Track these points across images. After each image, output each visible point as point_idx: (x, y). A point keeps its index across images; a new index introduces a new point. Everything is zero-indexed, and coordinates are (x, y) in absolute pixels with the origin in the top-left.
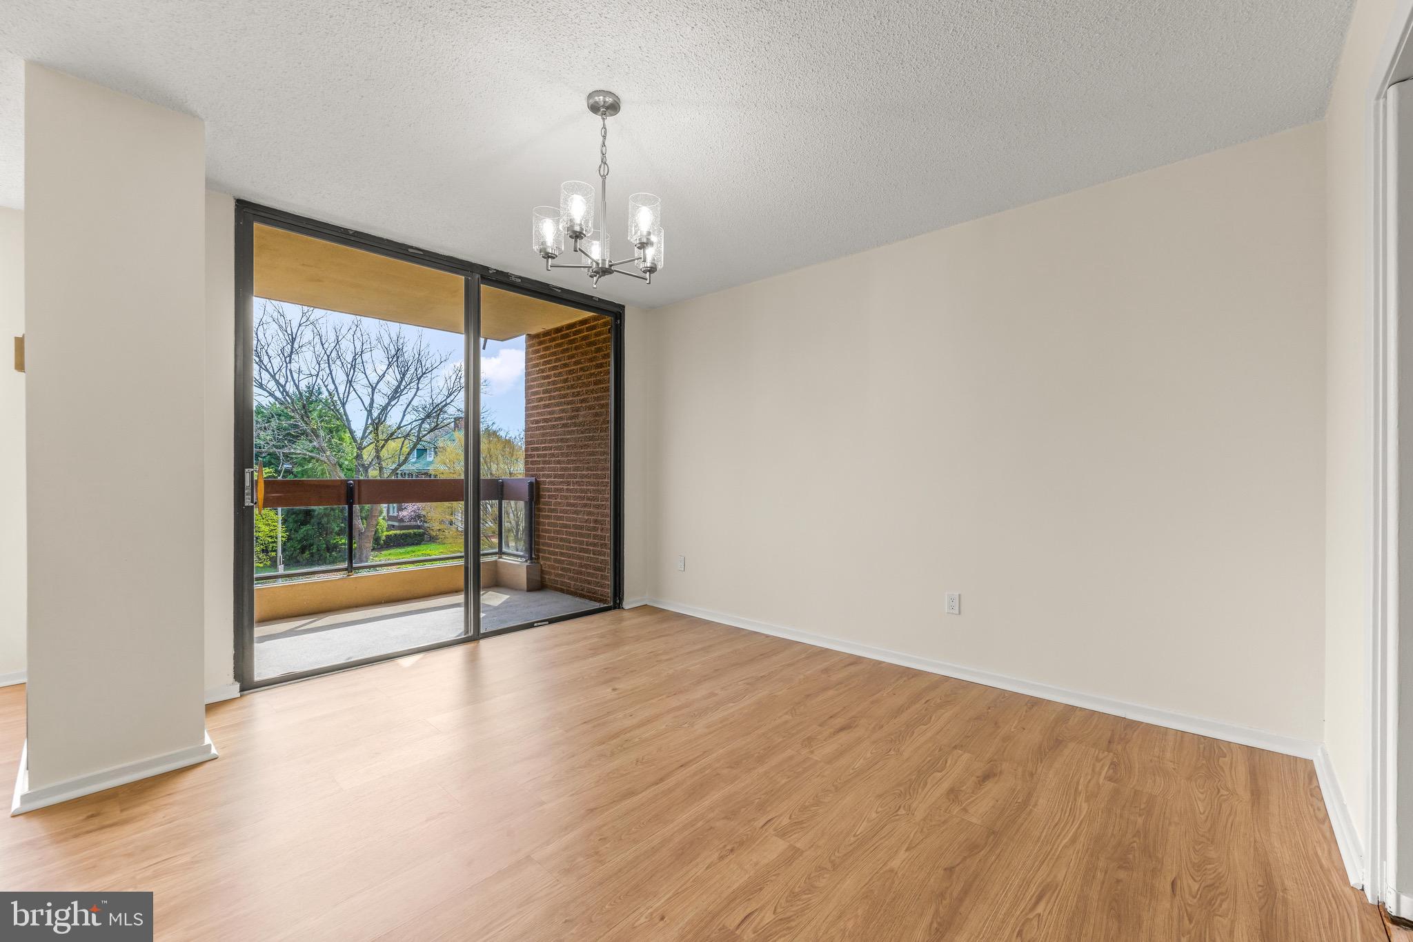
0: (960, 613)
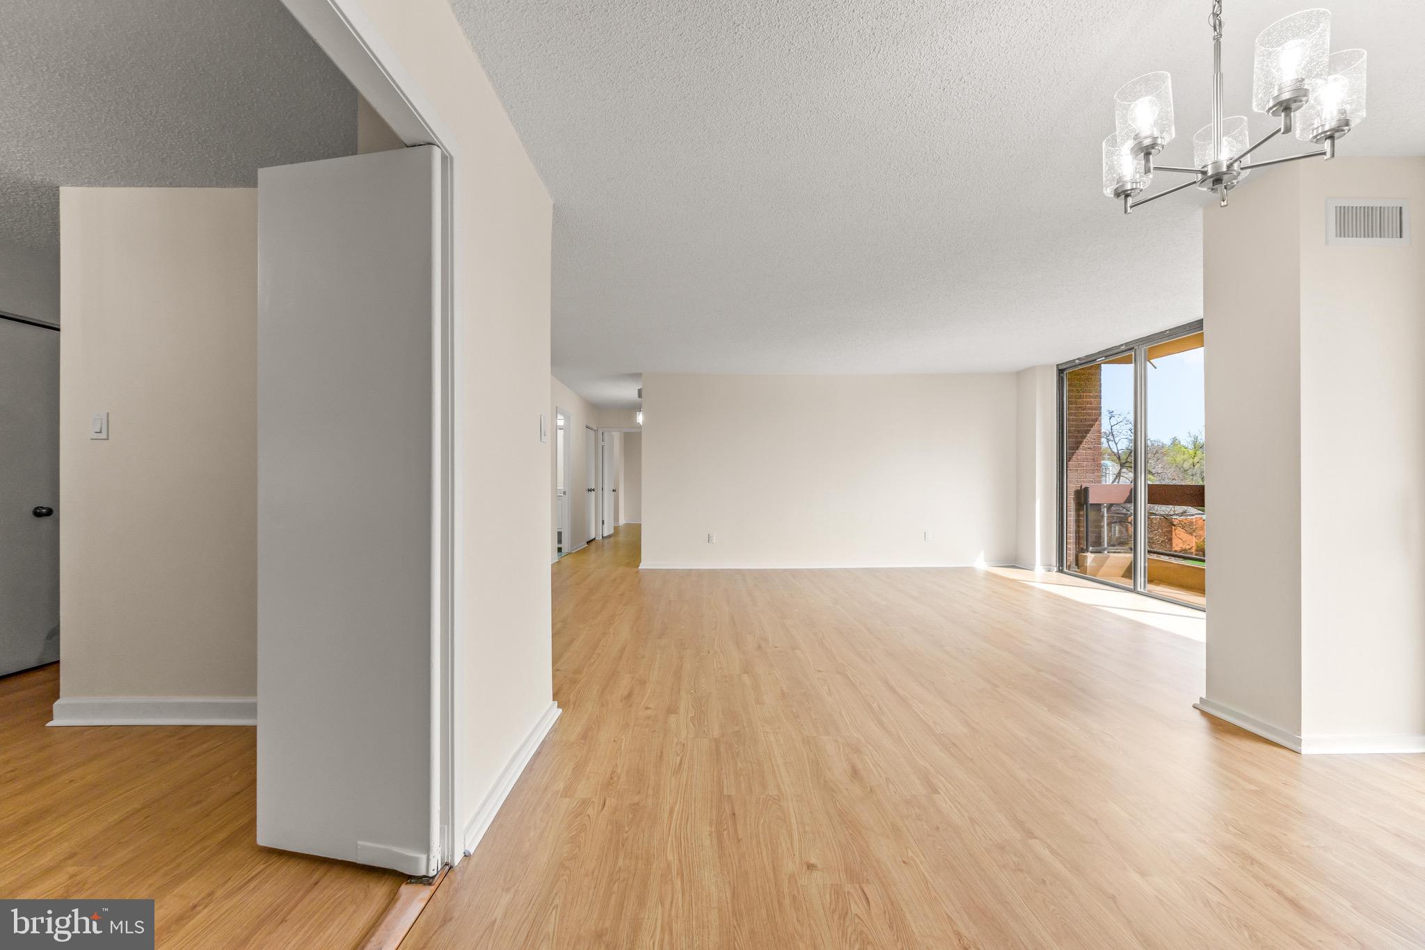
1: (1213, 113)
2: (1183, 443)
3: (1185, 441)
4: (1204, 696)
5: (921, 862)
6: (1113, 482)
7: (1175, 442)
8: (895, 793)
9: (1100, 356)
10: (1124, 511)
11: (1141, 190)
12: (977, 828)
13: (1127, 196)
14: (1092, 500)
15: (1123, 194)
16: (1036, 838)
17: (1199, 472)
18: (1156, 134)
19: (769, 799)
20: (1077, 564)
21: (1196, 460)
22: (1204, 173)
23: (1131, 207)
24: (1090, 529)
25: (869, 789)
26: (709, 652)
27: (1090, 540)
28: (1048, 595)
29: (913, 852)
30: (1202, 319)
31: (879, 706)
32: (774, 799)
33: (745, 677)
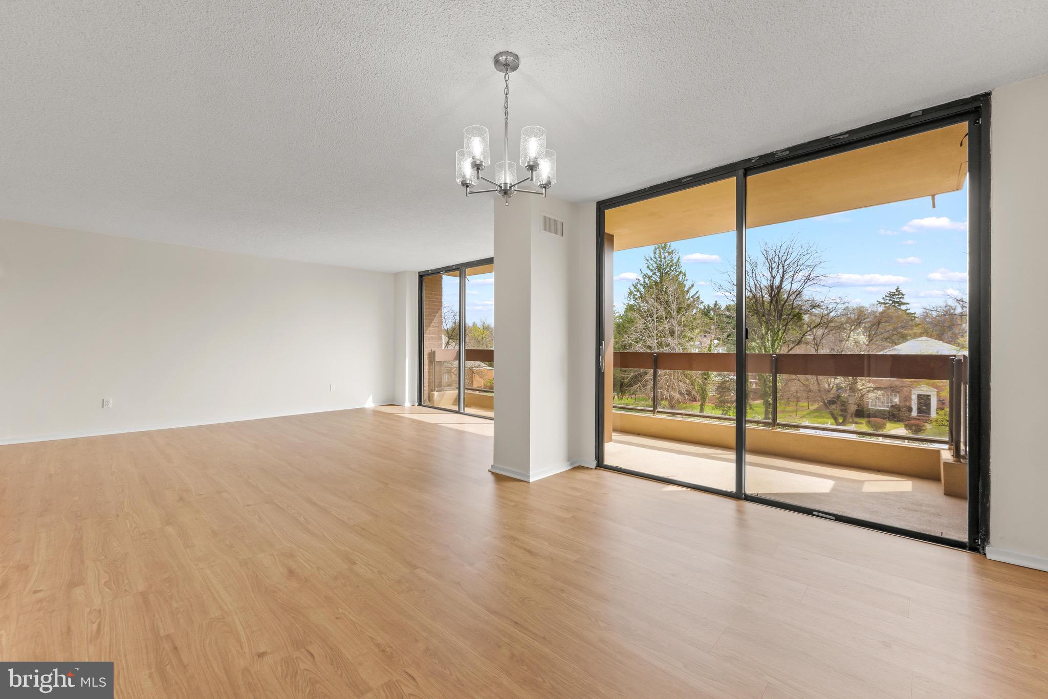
1: (504, 158)
2: (478, 326)
3: (479, 325)
4: (493, 464)
5: (349, 613)
6: (445, 348)
7: (474, 324)
8: (325, 575)
9: (442, 270)
10: (450, 366)
11: (474, 186)
12: (383, 576)
13: (467, 187)
14: (437, 359)
15: (465, 185)
16: (418, 568)
17: (485, 342)
18: (482, 160)
19: (213, 621)
20: (429, 400)
21: (484, 336)
22: (501, 187)
23: (469, 193)
24: (436, 377)
25: (304, 580)
26: (118, 516)
27: (436, 384)
28: (414, 421)
29: (343, 609)
30: (493, 258)
31: (306, 520)
32: (218, 619)
33: (170, 529)
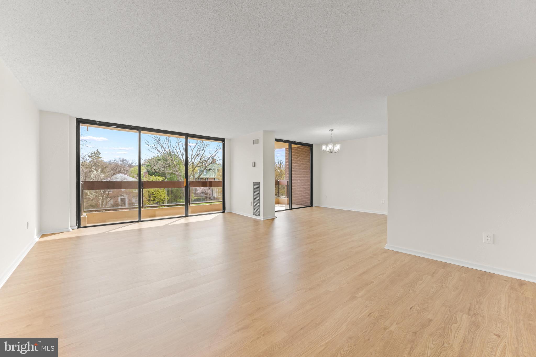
0: (384, 203)
